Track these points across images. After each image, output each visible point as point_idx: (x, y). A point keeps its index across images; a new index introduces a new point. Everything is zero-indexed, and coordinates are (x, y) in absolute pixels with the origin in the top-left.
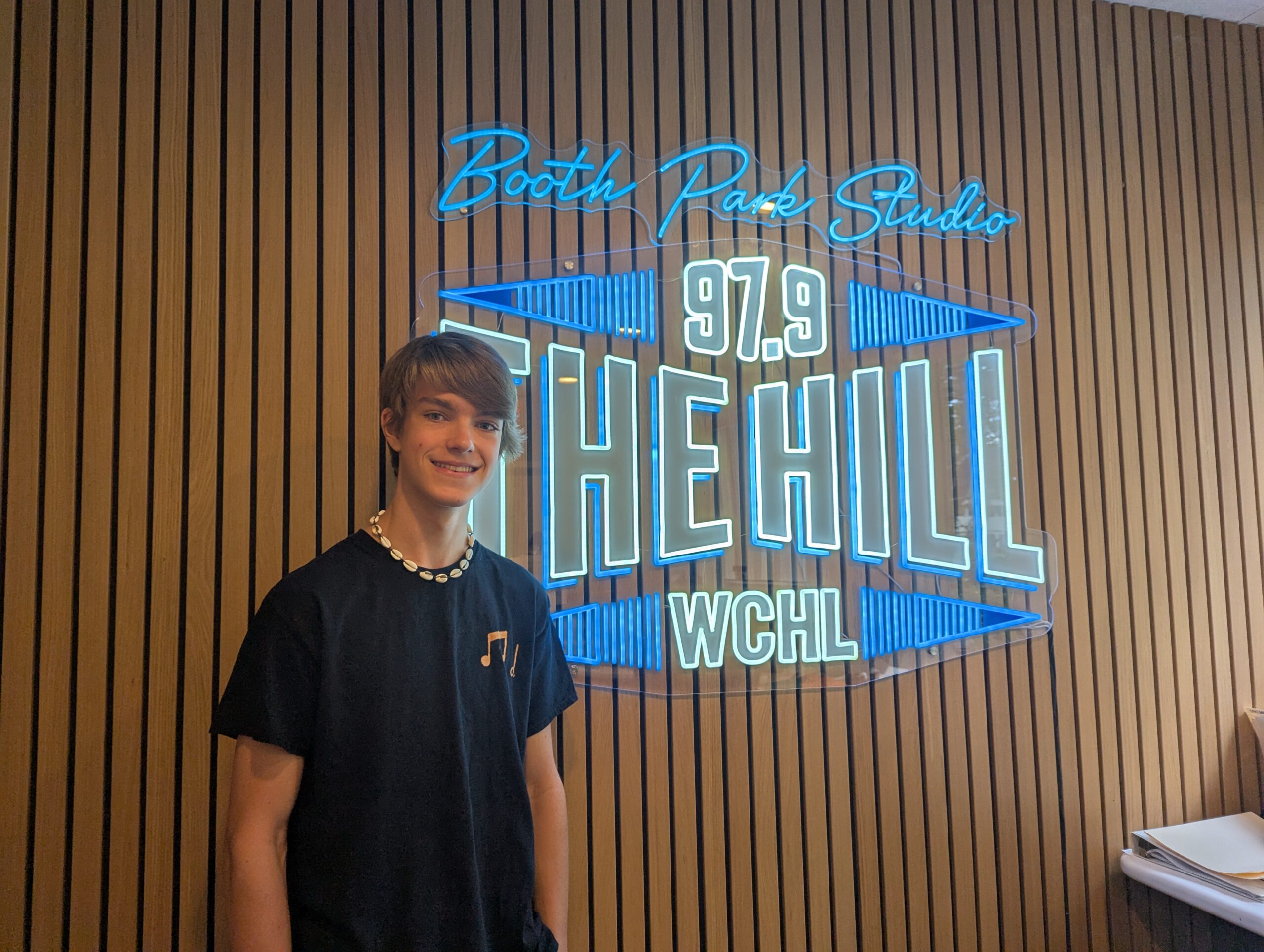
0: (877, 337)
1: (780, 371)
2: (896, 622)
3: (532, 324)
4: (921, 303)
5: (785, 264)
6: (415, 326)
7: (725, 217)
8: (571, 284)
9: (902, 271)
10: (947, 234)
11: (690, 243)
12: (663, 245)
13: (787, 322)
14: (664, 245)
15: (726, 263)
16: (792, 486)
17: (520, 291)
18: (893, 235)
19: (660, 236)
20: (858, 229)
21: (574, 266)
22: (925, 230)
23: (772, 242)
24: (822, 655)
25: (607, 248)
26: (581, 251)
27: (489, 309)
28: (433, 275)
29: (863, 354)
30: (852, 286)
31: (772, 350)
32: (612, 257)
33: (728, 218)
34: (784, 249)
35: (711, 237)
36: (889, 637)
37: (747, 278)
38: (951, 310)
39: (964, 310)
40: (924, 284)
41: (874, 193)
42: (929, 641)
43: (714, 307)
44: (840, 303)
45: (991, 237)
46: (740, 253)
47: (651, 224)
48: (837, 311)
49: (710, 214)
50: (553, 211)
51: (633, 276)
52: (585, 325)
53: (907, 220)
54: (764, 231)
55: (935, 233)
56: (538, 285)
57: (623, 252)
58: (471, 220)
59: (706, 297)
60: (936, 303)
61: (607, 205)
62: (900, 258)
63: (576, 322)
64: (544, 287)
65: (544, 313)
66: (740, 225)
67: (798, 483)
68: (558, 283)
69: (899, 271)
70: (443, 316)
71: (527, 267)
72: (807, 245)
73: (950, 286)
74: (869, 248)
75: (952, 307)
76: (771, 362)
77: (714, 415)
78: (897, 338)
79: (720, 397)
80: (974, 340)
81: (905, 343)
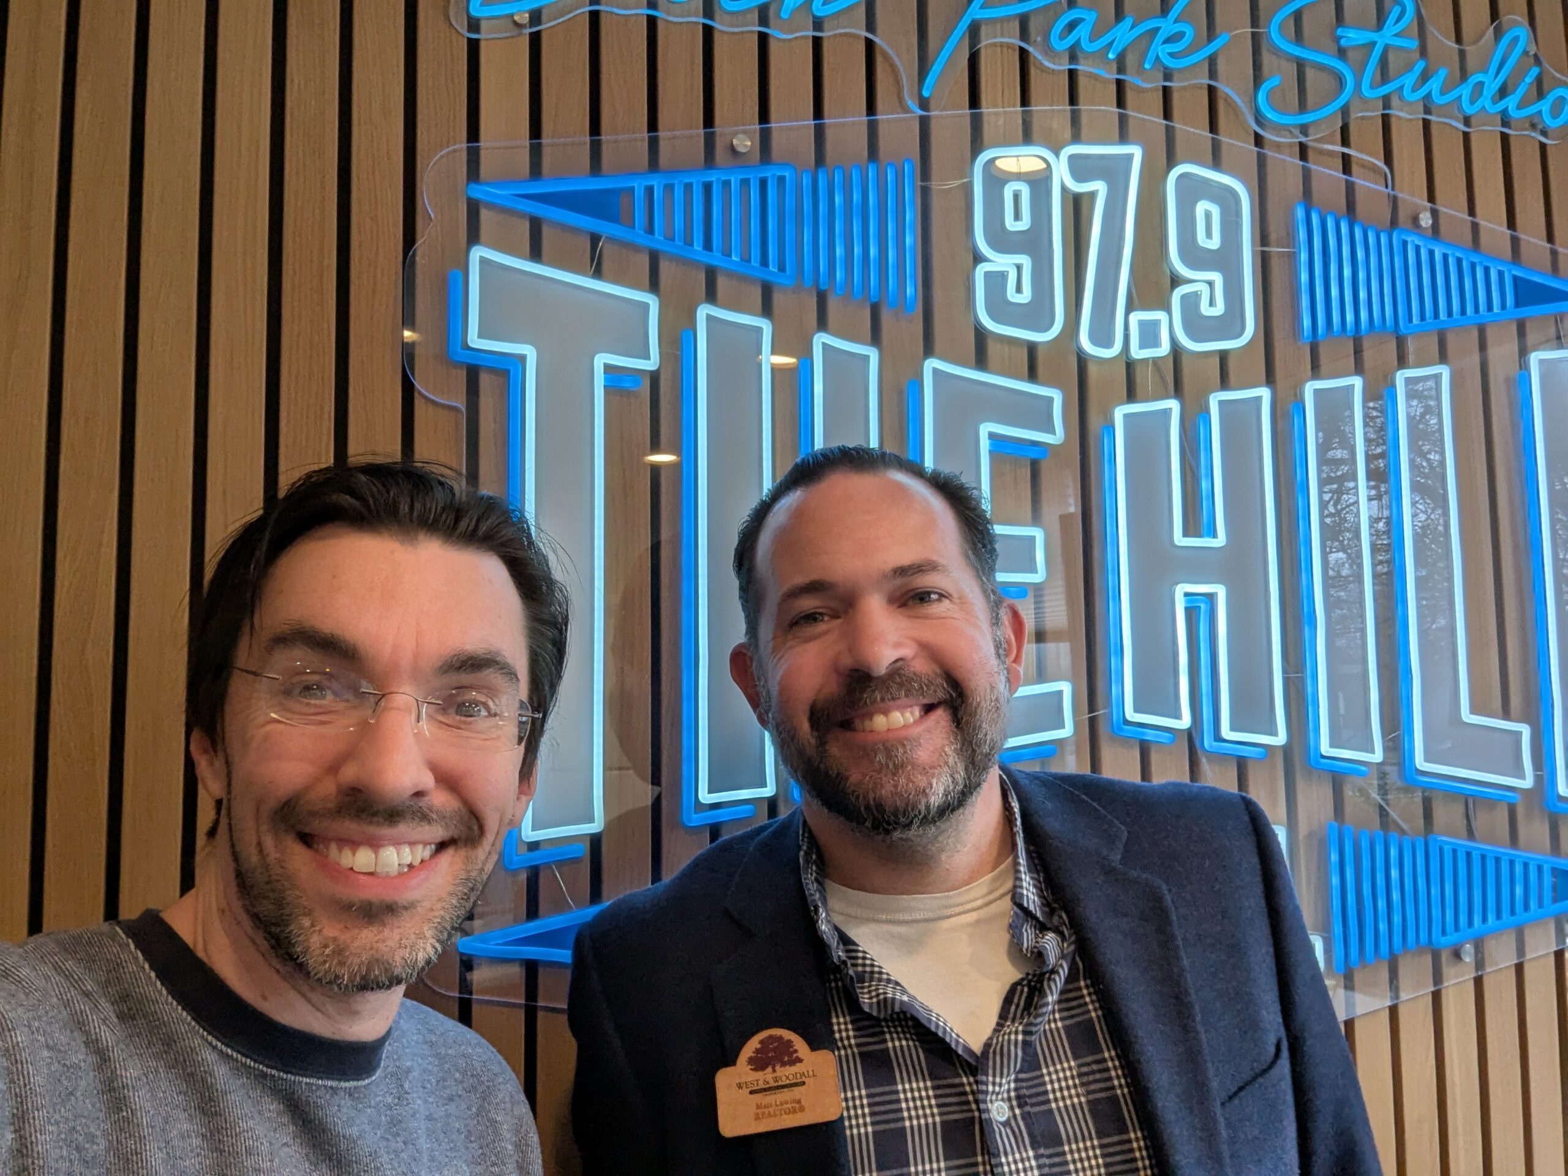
0: (1350, 317)
1: (1163, 379)
2: (1396, 896)
3: (664, 266)
4: (1431, 253)
5: (1171, 163)
6: (414, 255)
7: (1054, 63)
8: (745, 183)
9: (1393, 189)
10: (1473, 121)
11: (984, 110)
12: (932, 113)
13: (1176, 281)
15: (1057, 153)
16: (1191, 613)
17: (639, 194)
18: (1377, 116)
19: (926, 93)
20: (1310, 98)
21: (751, 146)
22: (1433, 110)
23: (1145, 117)
25: (818, 113)
26: (764, 115)
27: (575, 230)
28: (455, 151)
29: (1322, 350)
30: (1300, 213)
31: (1149, 334)
32: (830, 135)
33: (1060, 65)
34: (1170, 133)
35: (1025, 101)
36: (1383, 927)
37: (1099, 187)
38: (1487, 270)
39: (1511, 272)
40: (1435, 214)
41: (1339, 32)
42: (1456, 934)
43: (1034, 243)
44: (1278, 247)
45: (1550, 134)
46: (1084, 133)
47: (906, 66)
48: (1274, 262)
49: (1023, 54)
50: (708, 33)
51: (872, 174)
52: (773, 268)
53: (1402, 87)
54: (1130, 96)
55: (1451, 118)
56: (676, 182)
57: (854, 123)
58: (535, 40)
59: (1018, 223)
60: (1458, 254)
61: (818, 24)
62: (1388, 160)
63: (755, 262)
64: (688, 187)
65: (689, 242)
66: (1082, 82)
67: (1203, 606)
68: (718, 179)
69: (1387, 187)
70: (474, 237)
71: (654, 145)
72: (1213, 127)
73: (1482, 223)
74: (1331, 140)
75: (1488, 264)
76: (1145, 361)
77: (1034, 465)
78: (1388, 321)
79: (1048, 427)
80: (1530, 330)
81: (1405, 328)
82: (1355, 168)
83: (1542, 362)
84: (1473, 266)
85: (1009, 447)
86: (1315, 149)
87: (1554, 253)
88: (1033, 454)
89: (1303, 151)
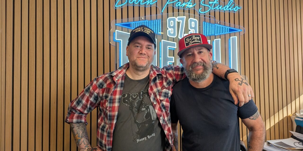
0: (209, 34)
4: (219, 26)
5: (189, 18)
6: (110, 31)
7: (176, 8)
8: (143, 22)
10: (225, 11)
11: (169, 13)
13: (190, 30)
14: (163, 14)
15: (176, 18)
17: (132, 24)
18: (213, 11)
19: (162, 12)
20: (206, 10)
21: (144, 18)
22: (221, 10)
23: (187, 13)
25: (151, 15)
26: (145, 15)
30: (204, 23)
32: (152, 17)
34: (189, 15)
35: (173, 12)
37: (181, 21)
38: (226, 28)
39: (228, 28)
40: (220, 22)
41: (209, 2)
43: (173, 27)
44: (201, 26)
45: (235, 12)
46: (180, 15)
47: (160, 9)
48: (201, 28)
49: (173, 7)
50: (139, 7)
51: (156, 20)
53: (216, 8)
54: (185, 11)
55: (223, 11)
57: (155, 15)
58: (122, 9)
59: (172, 25)
60: (223, 26)
61: (151, 5)
62: (215, 17)
64: (137, 23)
66: (179, 10)
68: (140, 22)
69: (214, 19)
70: (116, 29)
71: (134, 19)
72: (194, 14)
73: (226, 23)
74: (208, 14)
75: (226, 27)
77: (174, 50)
78: (214, 34)
79: (175, 47)
80: (231, 34)
81: (216, 35)
82: (211, 17)
83: (232, 38)
84: (224, 27)
85: (171, 49)
86: (206, 16)
87: (235, 26)
88: (173, 49)
89: (205, 15)
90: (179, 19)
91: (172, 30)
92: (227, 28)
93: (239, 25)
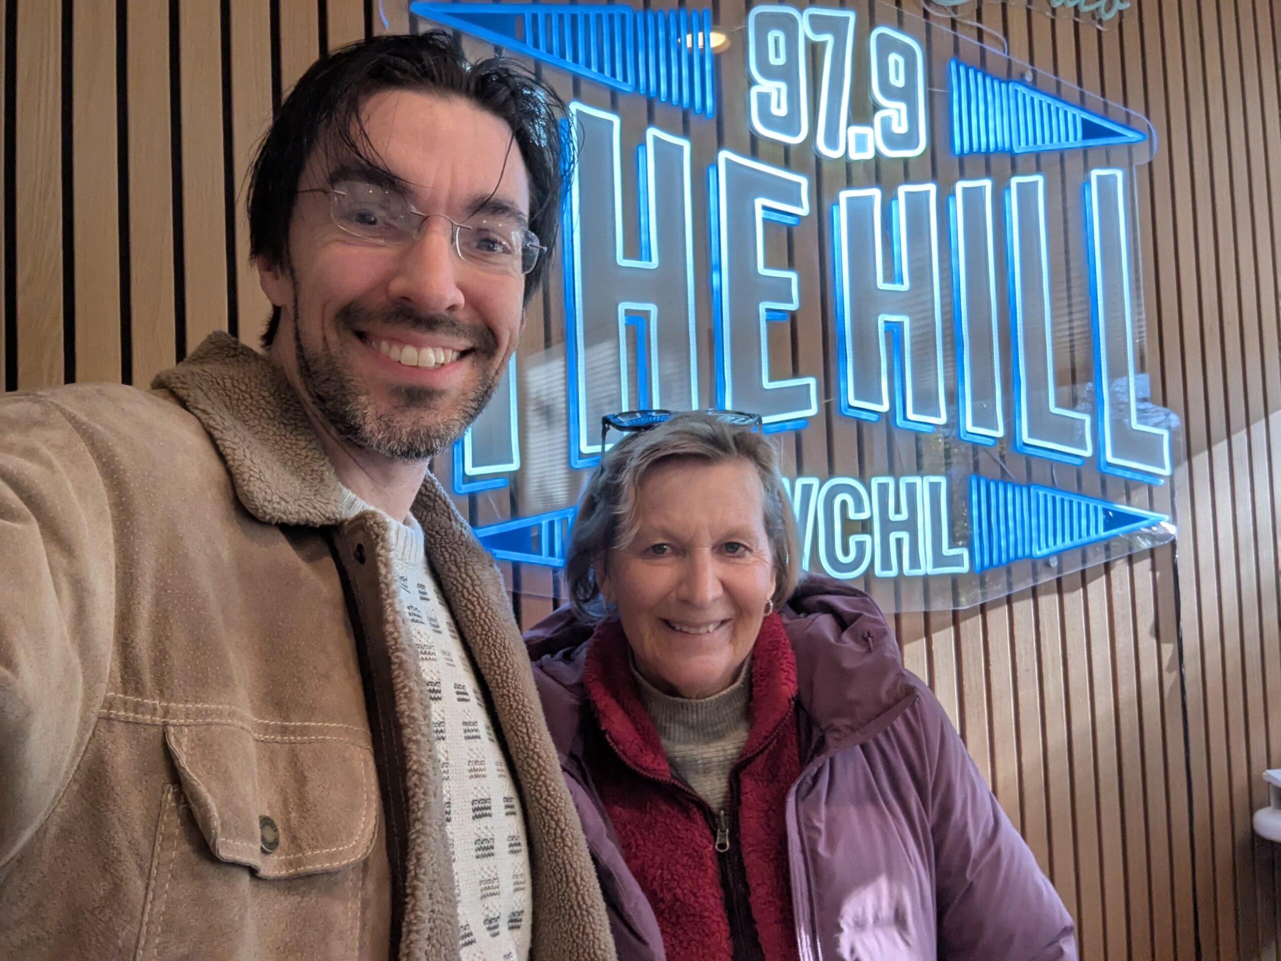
4: (1032, 99)
5: (872, 25)
9: (1008, 54)
10: (1058, 11)
13: (876, 108)
18: (997, 4)
24: (927, 567)
31: (861, 143)
34: (872, 4)
40: (1034, 72)
43: (787, 74)
45: (1104, 23)
55: (1044, 8)
62: (1006, 35)
69: (1004, 52)
73: (1062, 81)
74: (969, 17)
75: (1066, 109)
76: (858, 161)
77: (790, 229)
78: (1007, 145)
79: (799, 203)
80: (1090, 155)
81: (1016, 151)
82: (985, 37)
83: (1099, 178)
84: (1057, 109)
85: (775, 217)
86: (960, 23)
87: (1105, 104)
88: (790, 220)
89: (954, 24)
90: (817, 24)
91: (779, 90)
92: (1074, 116)
93: (1125, 104)
